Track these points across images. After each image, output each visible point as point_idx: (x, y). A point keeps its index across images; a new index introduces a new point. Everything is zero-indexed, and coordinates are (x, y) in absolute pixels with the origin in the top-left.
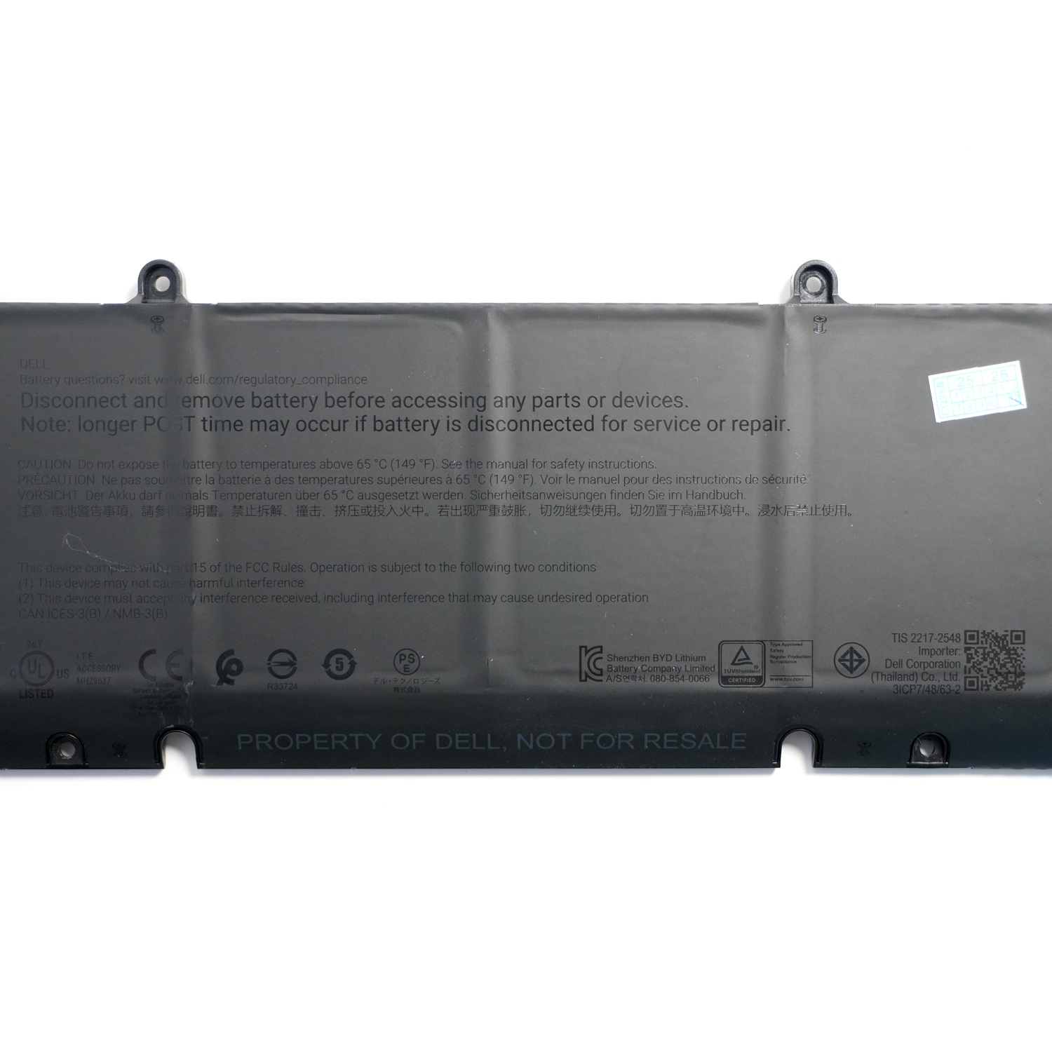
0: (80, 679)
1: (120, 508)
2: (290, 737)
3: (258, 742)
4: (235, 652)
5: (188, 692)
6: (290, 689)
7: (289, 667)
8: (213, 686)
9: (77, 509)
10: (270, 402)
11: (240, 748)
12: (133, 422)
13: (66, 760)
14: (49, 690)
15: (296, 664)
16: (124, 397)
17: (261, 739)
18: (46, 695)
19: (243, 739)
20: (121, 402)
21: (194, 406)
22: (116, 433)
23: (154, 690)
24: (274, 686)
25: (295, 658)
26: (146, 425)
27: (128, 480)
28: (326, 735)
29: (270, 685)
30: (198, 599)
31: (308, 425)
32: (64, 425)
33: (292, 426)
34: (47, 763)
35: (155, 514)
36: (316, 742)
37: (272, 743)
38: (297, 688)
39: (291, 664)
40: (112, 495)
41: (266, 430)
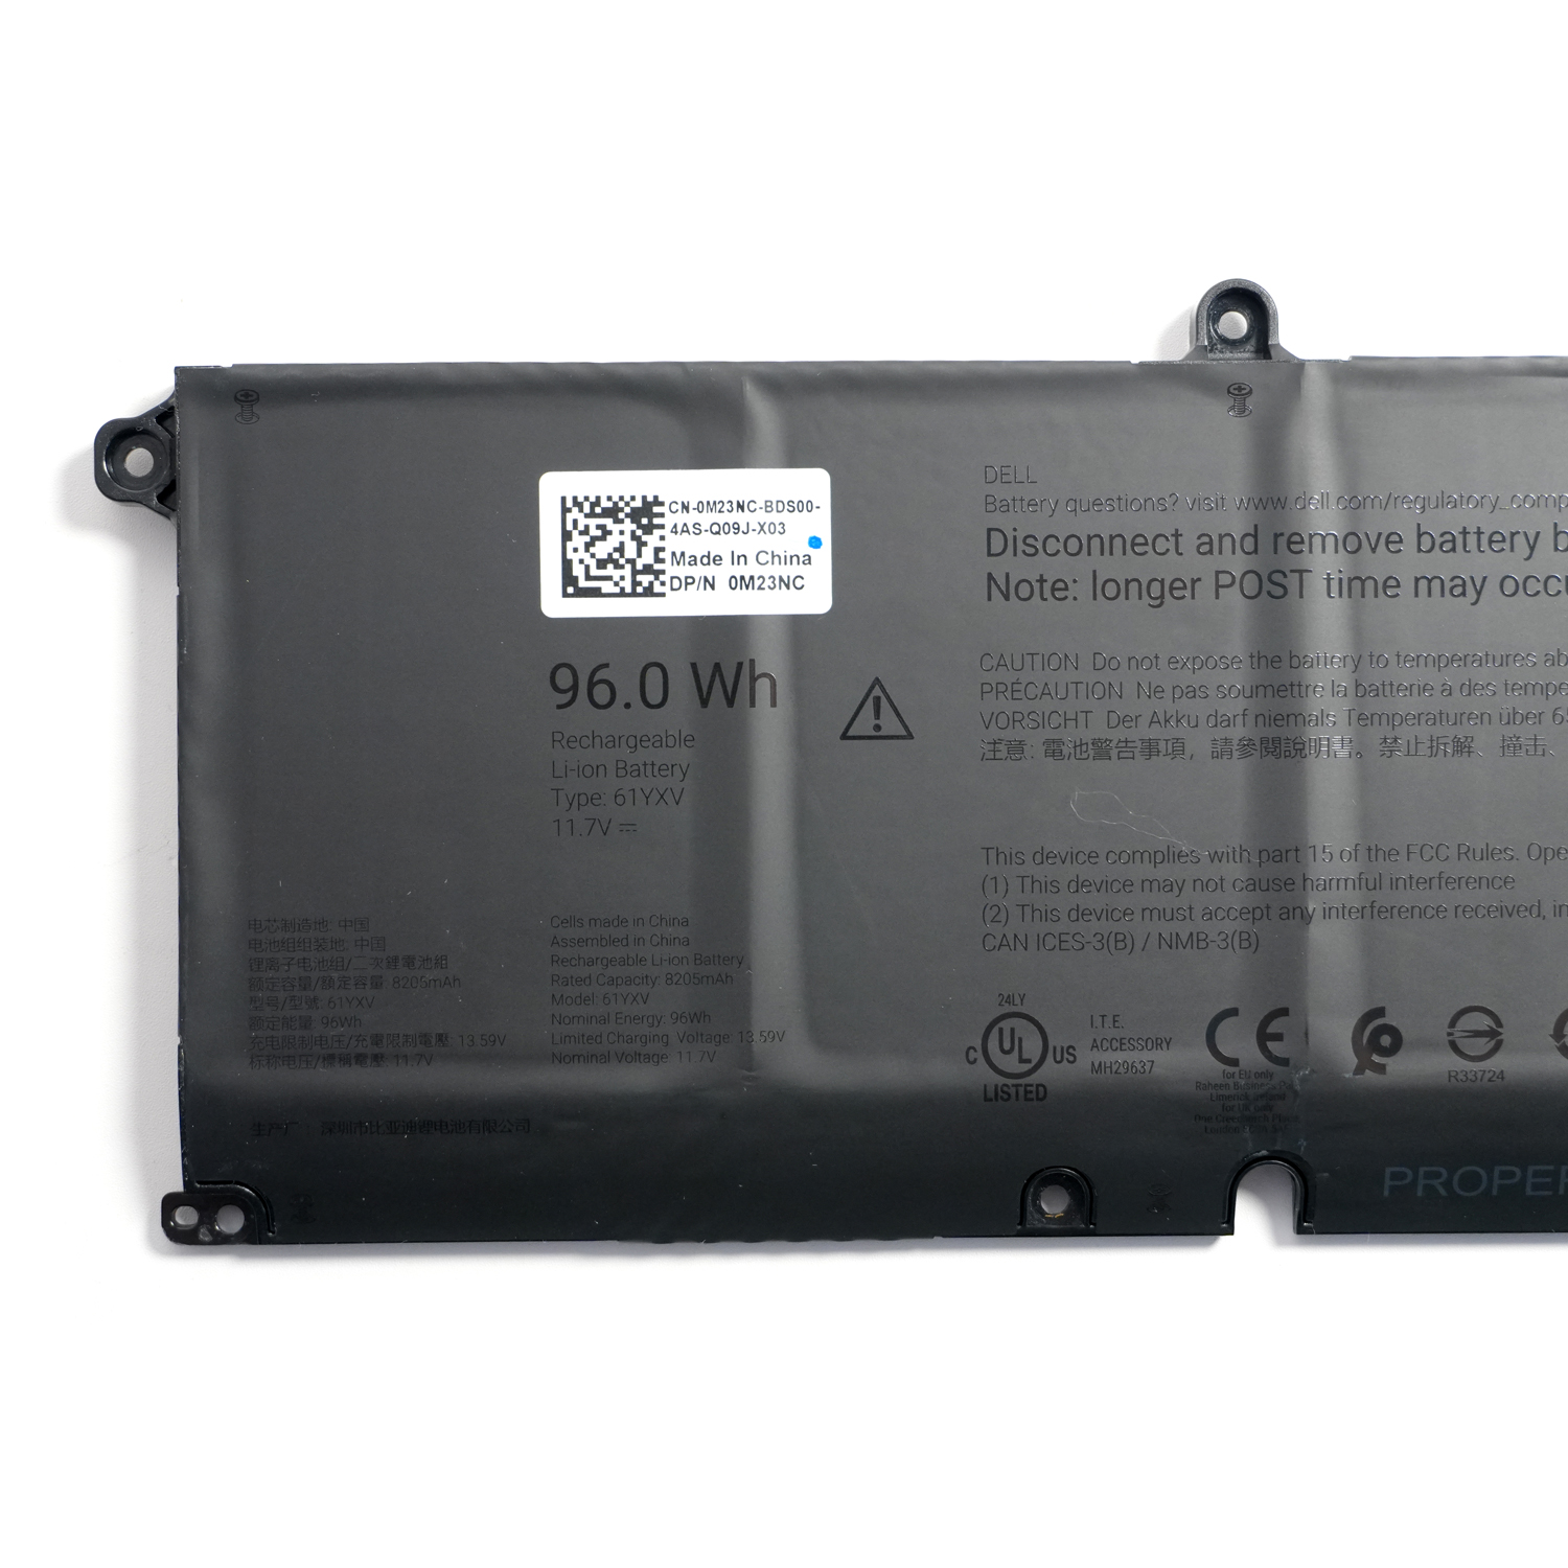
0: (1096, 1066)
1: (1170, 743)
2: (1482, 1172)
3: (1421, 1182)
4: (1387, 1012)
5: (1298, 1088)
6: (1490, 1080)
7: (1488, 1039)
8: (1347, 1076)
9: (1090, 746)
10: (1451, 543)
11: (1386, 1193)
12: (1194, 582)
13: (1051, 1220)
14: (1038, 1086)
15: (1501, 1034)
16: (1177, 535)
17: (1428, 1175)
18: (1033, 1096)
19: (1394, 1176)
20: (1171, 545)
21: (1311, 551)
22: (1162, 603)
23: (1236, 1084)
24: (1461, 1076)
25: (1499, 1024)
26: (1218, 586)
27: (1185, 691)
28: (1551, 1168)
29: (1453, 1074)
30: (1319, 914)
31: (1521, 587)
32: (1066, 589)
33: (1492, 586)
34: (1019, 1224)
35: (1236, 754)
36: (1530, 1180)
37: (1448, 1184)
38: (1503, 1078)
39: (1492, 1034)
40: (1155, 719)
41: (1443, 595)
